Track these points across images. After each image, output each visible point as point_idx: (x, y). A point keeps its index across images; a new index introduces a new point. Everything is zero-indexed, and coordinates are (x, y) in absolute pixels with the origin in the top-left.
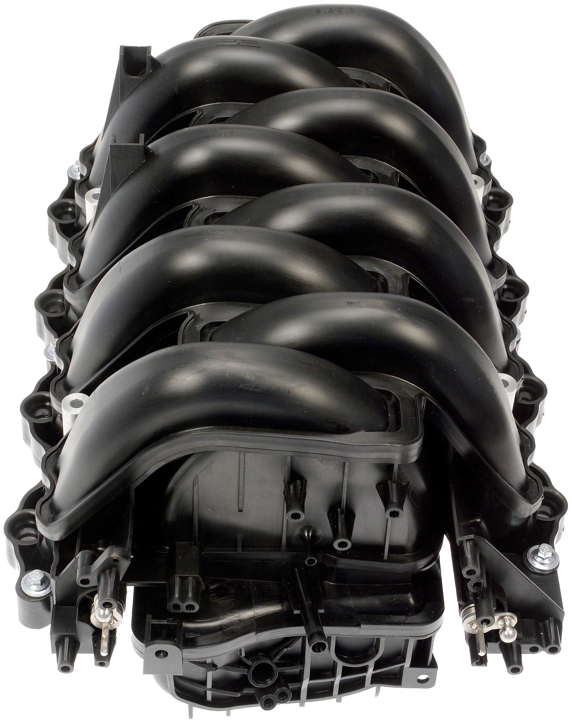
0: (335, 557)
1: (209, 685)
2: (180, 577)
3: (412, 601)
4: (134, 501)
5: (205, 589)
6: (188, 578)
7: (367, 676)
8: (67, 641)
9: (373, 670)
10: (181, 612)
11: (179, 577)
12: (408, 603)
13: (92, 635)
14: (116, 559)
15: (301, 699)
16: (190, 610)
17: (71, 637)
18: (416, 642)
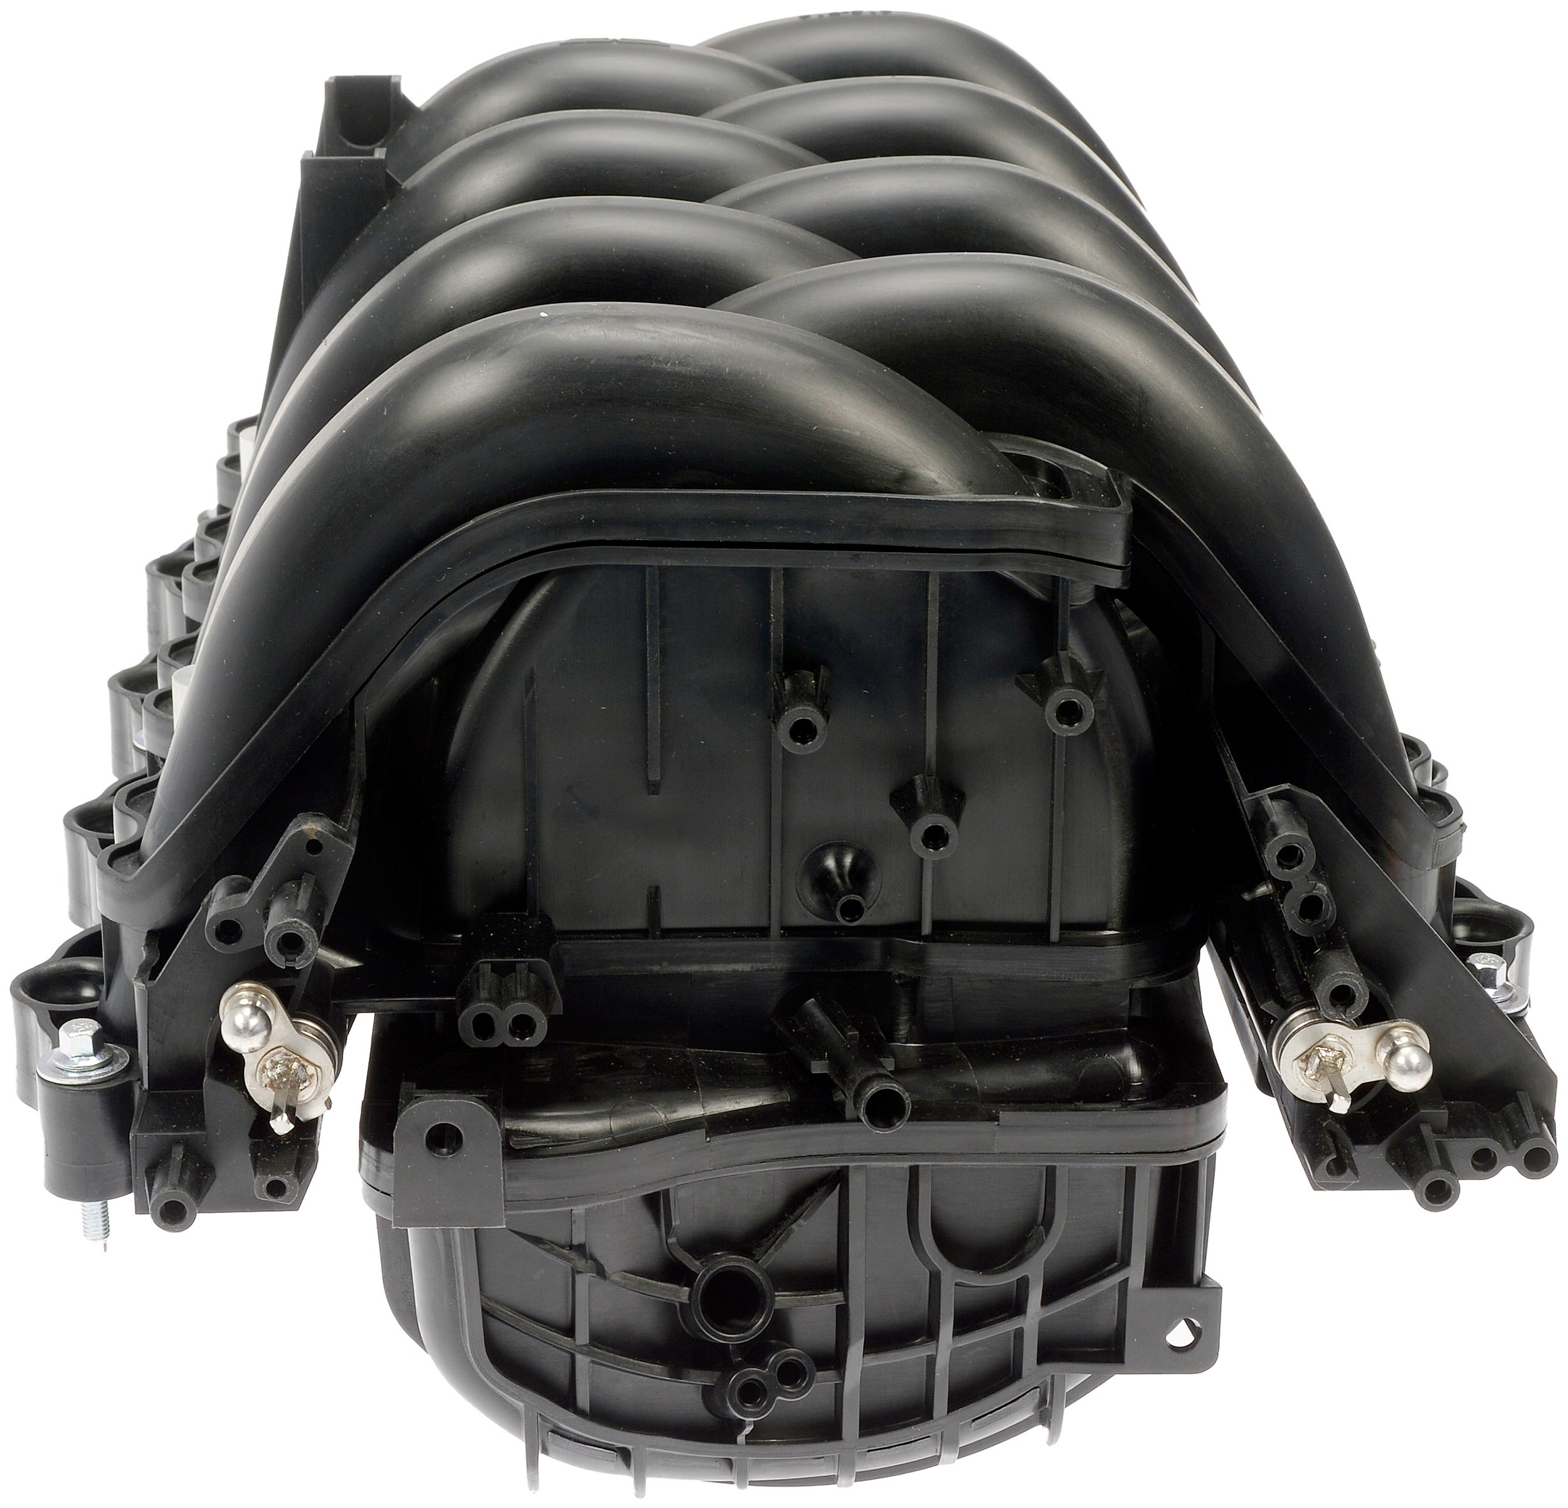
0: (917, 942)
1: (582, 1336)
2: (495, 968)
3: (1135, 1069)
4: (364, 761)
5: (562, 1013)
6: (514, 970)
7: (1024, 1327)
8: (178, 1153)
9: (1042, 1304)
10: (497, 1046)
11: (490, 966)
12: (1125, 1075)
13: (250, 1135)
14: (315, 838)
15: (844, 1435)
16: (522, 1038)
17: (187, 1144)
18: (1157, 1177)
